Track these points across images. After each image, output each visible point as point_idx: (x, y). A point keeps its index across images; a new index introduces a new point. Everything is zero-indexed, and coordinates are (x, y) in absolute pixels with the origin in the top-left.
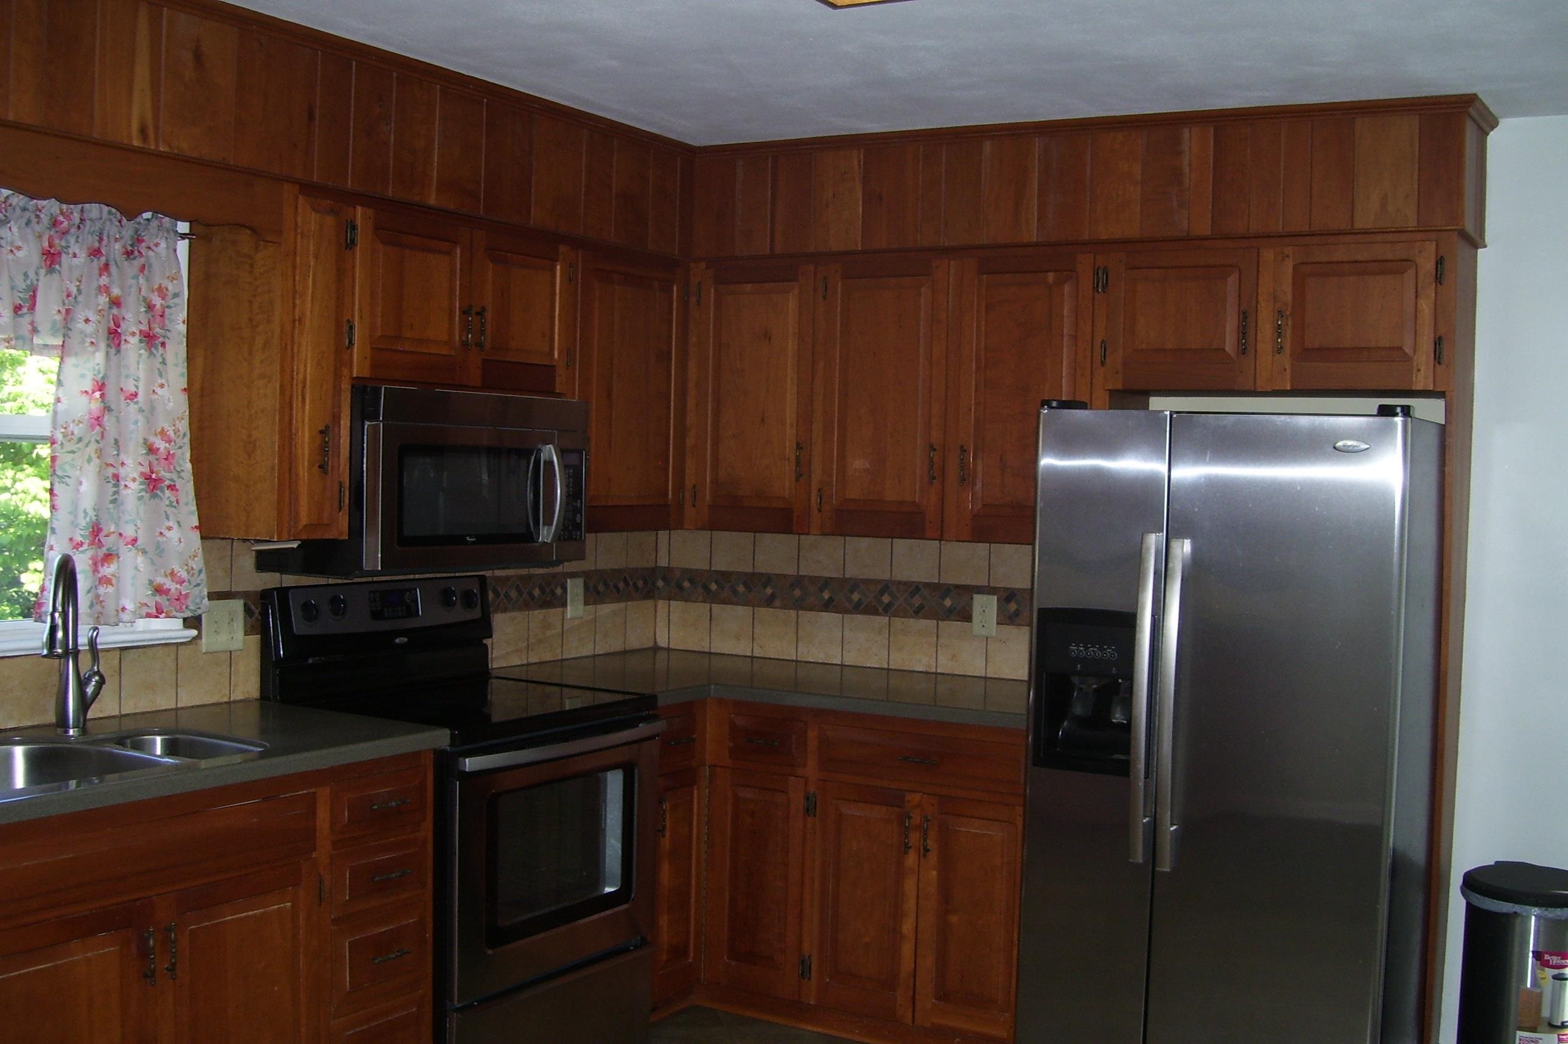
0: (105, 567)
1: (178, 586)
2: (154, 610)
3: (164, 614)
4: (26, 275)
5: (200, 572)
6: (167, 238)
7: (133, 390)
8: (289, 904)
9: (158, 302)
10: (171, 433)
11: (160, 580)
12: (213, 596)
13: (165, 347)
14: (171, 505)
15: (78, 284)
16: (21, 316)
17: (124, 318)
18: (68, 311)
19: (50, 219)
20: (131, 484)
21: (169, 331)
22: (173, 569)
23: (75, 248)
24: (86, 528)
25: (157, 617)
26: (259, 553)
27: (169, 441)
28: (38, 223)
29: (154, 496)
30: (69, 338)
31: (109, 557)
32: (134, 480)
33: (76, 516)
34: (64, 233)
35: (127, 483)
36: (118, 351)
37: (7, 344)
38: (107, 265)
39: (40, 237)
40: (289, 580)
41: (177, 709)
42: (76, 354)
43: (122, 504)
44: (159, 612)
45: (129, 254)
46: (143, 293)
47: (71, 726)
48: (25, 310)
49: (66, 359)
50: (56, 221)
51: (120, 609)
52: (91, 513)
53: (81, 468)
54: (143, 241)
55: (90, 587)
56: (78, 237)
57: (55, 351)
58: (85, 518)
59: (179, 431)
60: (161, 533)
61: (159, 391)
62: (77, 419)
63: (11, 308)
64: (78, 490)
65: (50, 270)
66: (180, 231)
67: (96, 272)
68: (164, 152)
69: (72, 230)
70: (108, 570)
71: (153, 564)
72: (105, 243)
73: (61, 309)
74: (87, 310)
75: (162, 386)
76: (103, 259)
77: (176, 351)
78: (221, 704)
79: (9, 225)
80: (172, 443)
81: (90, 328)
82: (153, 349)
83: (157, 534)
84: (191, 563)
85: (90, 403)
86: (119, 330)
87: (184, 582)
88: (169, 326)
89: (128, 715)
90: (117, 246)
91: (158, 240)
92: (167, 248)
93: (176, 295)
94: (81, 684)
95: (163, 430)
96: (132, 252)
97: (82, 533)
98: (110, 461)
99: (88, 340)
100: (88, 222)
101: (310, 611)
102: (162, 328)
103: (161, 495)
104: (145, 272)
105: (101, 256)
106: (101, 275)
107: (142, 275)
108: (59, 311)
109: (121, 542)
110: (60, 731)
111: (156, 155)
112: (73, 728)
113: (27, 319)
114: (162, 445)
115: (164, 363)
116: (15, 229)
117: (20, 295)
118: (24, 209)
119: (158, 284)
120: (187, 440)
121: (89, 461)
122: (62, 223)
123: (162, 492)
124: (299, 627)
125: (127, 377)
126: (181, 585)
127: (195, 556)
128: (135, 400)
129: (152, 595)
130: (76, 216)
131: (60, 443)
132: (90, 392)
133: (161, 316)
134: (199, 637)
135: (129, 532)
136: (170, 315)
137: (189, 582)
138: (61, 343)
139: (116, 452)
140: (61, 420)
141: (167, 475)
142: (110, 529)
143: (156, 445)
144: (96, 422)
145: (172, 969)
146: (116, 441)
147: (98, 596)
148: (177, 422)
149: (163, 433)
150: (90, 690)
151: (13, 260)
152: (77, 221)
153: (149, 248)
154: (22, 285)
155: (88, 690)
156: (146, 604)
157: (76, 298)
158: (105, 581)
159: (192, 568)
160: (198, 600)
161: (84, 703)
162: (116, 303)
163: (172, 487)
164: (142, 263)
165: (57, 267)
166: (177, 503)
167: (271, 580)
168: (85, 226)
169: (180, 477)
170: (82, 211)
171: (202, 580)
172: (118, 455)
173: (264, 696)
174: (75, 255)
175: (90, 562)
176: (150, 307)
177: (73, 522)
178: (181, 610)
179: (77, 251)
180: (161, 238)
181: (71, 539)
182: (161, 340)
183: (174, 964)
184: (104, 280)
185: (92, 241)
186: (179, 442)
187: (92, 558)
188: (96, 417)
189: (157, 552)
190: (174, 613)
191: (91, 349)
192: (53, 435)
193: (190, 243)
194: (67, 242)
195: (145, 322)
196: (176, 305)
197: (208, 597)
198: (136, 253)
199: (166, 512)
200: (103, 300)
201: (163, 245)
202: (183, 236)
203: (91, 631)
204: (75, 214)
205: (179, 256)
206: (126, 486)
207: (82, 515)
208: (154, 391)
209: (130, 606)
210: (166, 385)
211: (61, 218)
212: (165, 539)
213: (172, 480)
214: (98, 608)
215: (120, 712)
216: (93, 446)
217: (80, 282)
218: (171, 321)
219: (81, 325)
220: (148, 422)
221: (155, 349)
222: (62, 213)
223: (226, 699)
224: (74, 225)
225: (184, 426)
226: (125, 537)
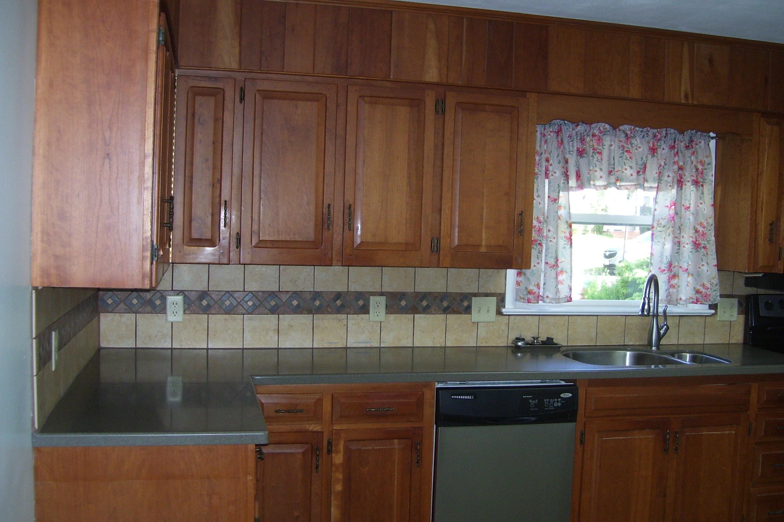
0: (673, 281)
1: (706, 291)
2: (695, 301)
3: (699, 303)
4: (642, 158)
5: (717, 285)
6: (704, 139)
7: (688, 205)
8: (734, 432)
9: (700, 167)
10: (705, 224)
11: (699, 287)
12: (721, 296)
13: (703, 187)
14: (704, 255)
15: (664, 161)
16: (640, 175)
17: (685, 175)
18: (660, 173)
19: (653, 134)
20: (687, 246)
21: (706, 180)
22: (704, 283)
23: (664, 146)
24: (667, 264)
25: (696, 303)
26: (747, 278)
27: (704, 228)
28: (647, 137)
29: (697, 251)
30: (661, 183)
31: (674, 276)
32: (687, 244)
33: (662, 259)
34: (658, 140)
35: (684, 245)
36: (682, 189)
37: (635, 187)
38: (677, 152)
39: (648, 142)
40: (761, 291)
41: (704, 344)
42: (664, 190)
43: (682, 254)
44: (697, 301)
45: (687, 147)
46: (694, 163)
47: (653, 346)
48: (641, 173)
49: (658, 193)
50: (655, 135)
51: (679, 298)
52: (669, 258)
53: (664, 238)
54: (694, 141)
55: (666, 289)
56: (665, 141)
57: (655, 189)
58: (666, 259)
59: (709, 223)
60: (699, 267)
61: (700, 206)
62: (663, 217)
63: (636, 172)
64: (664, 248)
65: (653, 156)
66: (711, 136)
67: (673, 155)
68: (696, 104)
69: (663, 139)
70: (674, 282)
71: (696, 280)
72: (677, 143)
73: (657, 171)
74: (668, 172)
75: (701, 203)
76: (676, 150)
77: (709, 189)
78: (725, 344)
79: (636, 138)
80: (705, 228)
81: (670, 179)
82: (698, 188)
83: (698, 267)
84: (712, 281)
85: (669, 211)
86: (682, 180)
87: (708, 289)
88: (706, 178)
89: (682, 345)
90: (682, 144)
91: (700, 141)
92: (705, 143)
93: (709, 164)
94: (658, 329)
95: (701, 223)
96: (689, 146)
97: (665, 266)
98: (677, 236)
99: (669, 184)
100: (669, 135)
101: (769, 306)
102: (702, 178)
103: (700, 250)
104: (695, 155)
105: (675, 149)
106: (675, 157)
107: (693, 156)
108: (656, 173)
109: (680, 271)
110: (649, 347)
111: (693, 106)
112: (654, 347)
113: (642, 176)
114: (700, 229)
115: (703, 193)
116: (638, 140)
117: (639, 166)
118: (642, 131)
119: (700, 159)
120: (713, 227)
121: (669, 235)
122: (658, 136)
123: (701, 249)
124: (763, 312)
125: (686, 200)
126: (707, 290)
127: (715, 278)
128: (689, 210)
129: (695, 294)
130: (664, 132)
131: (655, 227)
132: (669, 206)
133: (701, 173)
134: (716, 313)
135: (685, 266)
136: (706, 173)
137: (711, 289)
138: (657, 186)
139: (679, 232)
140: (656, 218)
141: (703, 242)
142: (675, 264)
143: (698, 229)
144: (672, 219)
145: (676, 449)
146: (680, 228)
147: (669, 292)
148: (708, 219)
149: (701, 224)
150: (662, 332)
151: (637, 153)
152: (664, 135)
153: (696, 144)
154: (640, 163)
155: (661, 332)
156: (692, 298)
157: (663, 167)
158: (673, 286)
159: (713, 283)
160: (715, 297)
161: (660, 337)
162: (681, 168)
163: (704, 248)
164: (693, 151)
165: (656, 154)
166: (707, 254)
167: (751, 290)
168: (667, 136)
169: (709, 243)
170: (666, 130)
171: (717, 288)
172: (680, 233)
173: (745, 343)
174: (663, 149)
175: (668, 278)
176: (697, 170)
177: (660, 261)
178: (706, 301)
179: (664, 147)
180: (702, 140)
181: (660, 268)
182: (701, 183)
183: (677, 448)
184: (676, 159)
185: (671, 143)
186: (709, 228)
187: (669, 276)
188: (672, 217)
189: (697, 275)
190: (704, 302)
191: (670, 188)
192: (652, 225)
193: (716, 141)
194: (660, 143)
195: (695, 176)
196: (709, 168)
197: (720, 296)
198: (690, 147)
199: (702, 258)
200: (676, 167)
201: (703, 142)
202: (713, 138)
203: (664, 307)
204: (663, 132)
205: (710, 147)
206: (684, 246)
207: (665, 258)
208: (698, 206)
209: (684, 298)
210: (703, 203)
211: (657, 134)
212: (701, 270)
213: (705, 244)
214: (669, 297)
215: (678, 342)
216: (671, 229)
217: (665, 160)
218: (706, 175)
219: (666, 178)
220: (696, 219)
221: (699, 187)
222: (658, 132)
223: (727, 342)
224: (663, 136)
225: (711, 221)
226: (683, 268)
